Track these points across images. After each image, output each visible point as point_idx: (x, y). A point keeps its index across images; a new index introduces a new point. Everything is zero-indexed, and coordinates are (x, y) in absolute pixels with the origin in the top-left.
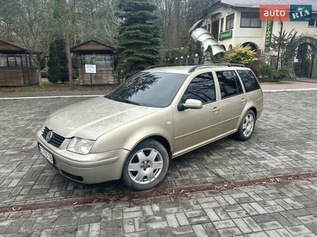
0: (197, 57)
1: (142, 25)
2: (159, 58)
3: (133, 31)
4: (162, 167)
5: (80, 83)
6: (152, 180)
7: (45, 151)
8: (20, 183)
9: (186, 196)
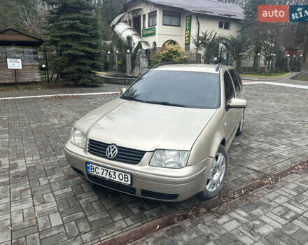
0: (129, 53)
1: (80, 16)
4: (224, 171)
6: (218, 186)
7: (109, 170)
8: (64, 219)
9: (252, 195)
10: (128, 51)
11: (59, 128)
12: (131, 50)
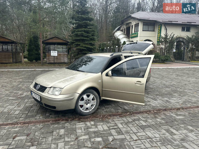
0: (117, 48)
1: (85, 29)
2: (94, 48)
3: (80, 32)
4: (95, 103)
5: (47, 61)
6: (90, 110)
7: (35, 94)
12: (119, 46)
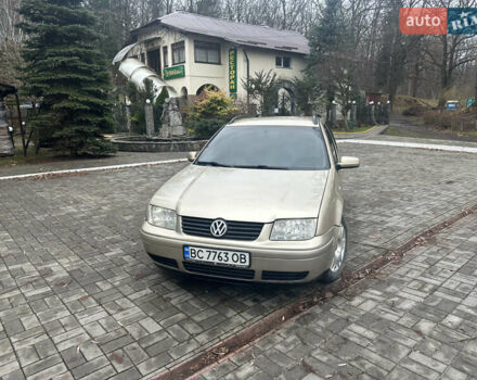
0: (149, 104)
1: (81, 50)
7: (218, 252)
8: (162, 323)
9: (379, 273)
10: (148, 101)
11: (83, 218)
12: (151, 100)
